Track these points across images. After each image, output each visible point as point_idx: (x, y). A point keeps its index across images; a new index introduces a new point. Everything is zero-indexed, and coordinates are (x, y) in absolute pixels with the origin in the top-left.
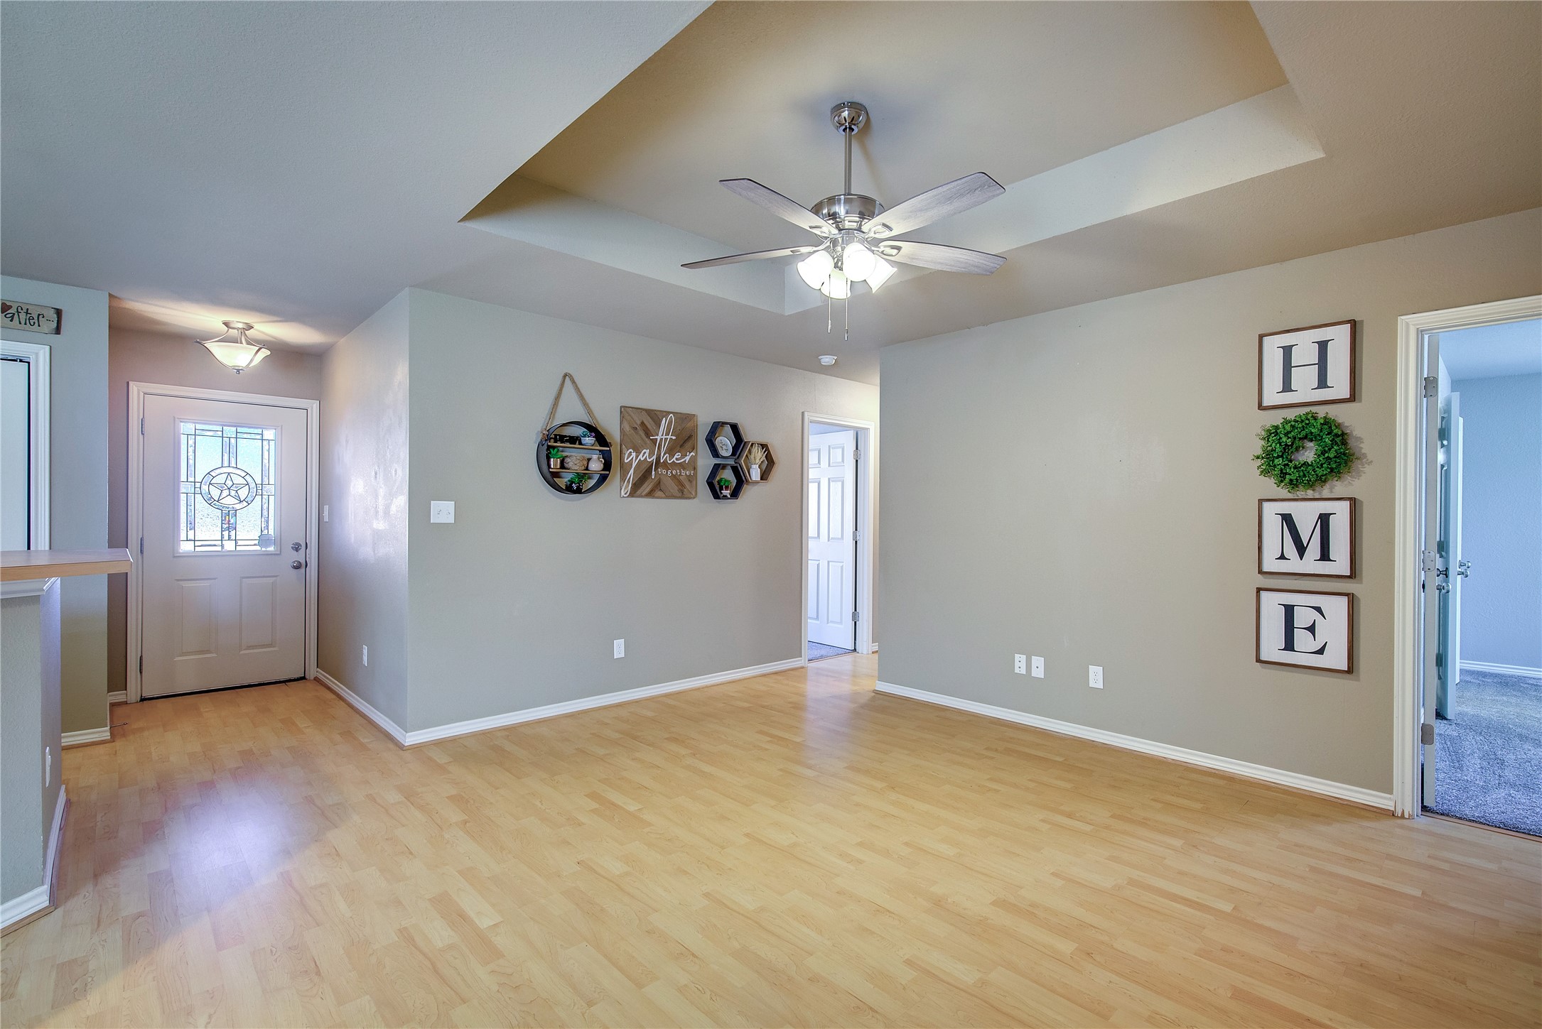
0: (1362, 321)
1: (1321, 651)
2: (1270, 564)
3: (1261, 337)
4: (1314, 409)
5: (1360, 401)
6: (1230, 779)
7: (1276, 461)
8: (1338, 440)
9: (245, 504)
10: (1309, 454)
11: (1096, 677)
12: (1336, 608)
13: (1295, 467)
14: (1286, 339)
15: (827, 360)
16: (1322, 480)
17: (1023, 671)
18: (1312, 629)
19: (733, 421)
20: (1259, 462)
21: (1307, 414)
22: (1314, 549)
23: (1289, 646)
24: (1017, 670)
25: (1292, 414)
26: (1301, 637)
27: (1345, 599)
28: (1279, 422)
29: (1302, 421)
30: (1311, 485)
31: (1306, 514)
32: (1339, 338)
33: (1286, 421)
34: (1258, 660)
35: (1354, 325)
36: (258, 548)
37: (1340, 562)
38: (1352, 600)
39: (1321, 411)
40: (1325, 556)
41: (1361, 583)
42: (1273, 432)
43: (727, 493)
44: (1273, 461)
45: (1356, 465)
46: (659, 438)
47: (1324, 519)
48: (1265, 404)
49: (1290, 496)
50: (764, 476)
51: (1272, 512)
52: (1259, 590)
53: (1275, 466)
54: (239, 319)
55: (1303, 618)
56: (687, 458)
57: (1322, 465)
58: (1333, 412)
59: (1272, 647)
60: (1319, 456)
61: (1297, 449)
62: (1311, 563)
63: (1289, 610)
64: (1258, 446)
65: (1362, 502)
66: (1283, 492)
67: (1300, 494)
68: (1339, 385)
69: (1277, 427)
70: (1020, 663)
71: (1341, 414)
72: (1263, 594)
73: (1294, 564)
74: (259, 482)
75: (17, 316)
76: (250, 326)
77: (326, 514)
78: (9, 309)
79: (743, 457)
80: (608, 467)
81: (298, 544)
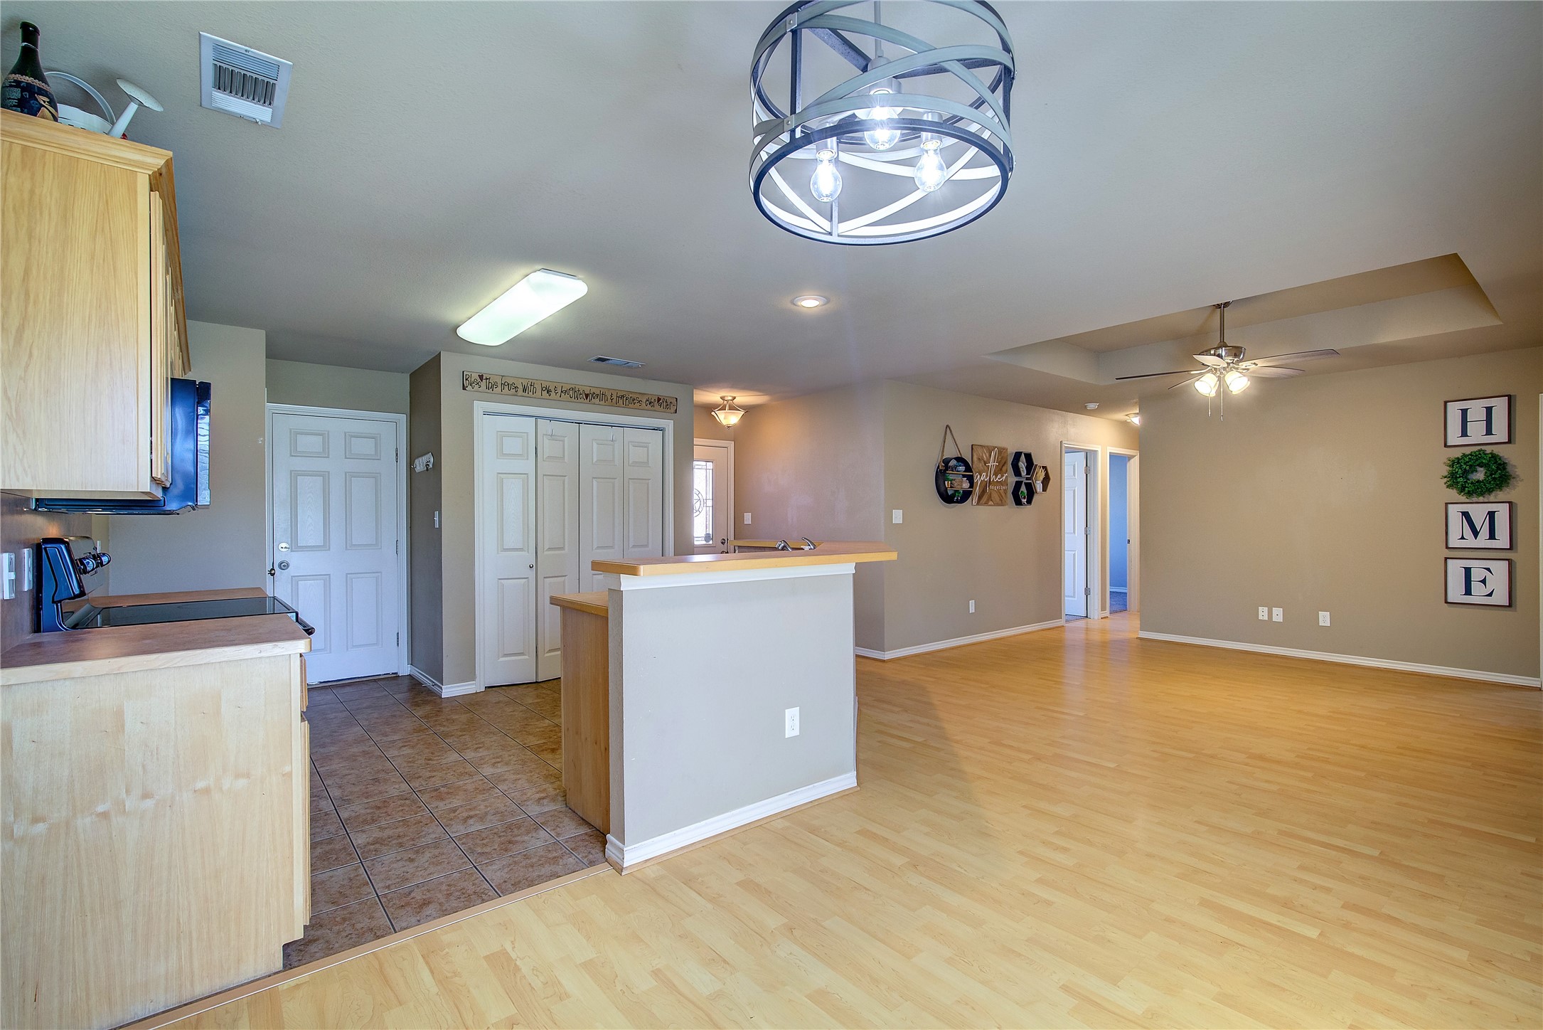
0: (1515, 395)
1: (1490, 595)
2: (1454, 541)
3: (1446, 403)
4: (1483, 448)
5: (1515, 444)
6: (1429, 676)
7: (1459, 480)
8: (1501, 467)
9: (698, 513)
10: (1480, 475)
11: (1324, 619)
12: (1500, 568)
13: (1472, 483)
14: (1464, 405)
15: (1092, 406)
16: (1490, 491)
17: (1266, 618)
18: (1484, 581)
19: (1027, 451)
20: (1445, 480)
21: (1479, 451)
22: (1485, 532)
23: (1468, 592)
24: (1261, 618)
25: (1468, 451)
26: (1476, 587)
27: (1507, 562)
28: (1459, 455)
29: (1476, 456)
30: (1482, 494)
31: (1479, 512)
32: (1500, 407)
33: (1464, 455)
34: (1446, 602)
35: (1510, 397)
36: (704, 542)
37: (1502, 540)
38: (1511, 563)
39: (1488, 449)
40: (1492, 536)
41: (1517, 552)
42: (1454, 462)
43: (1024, 501)
44: (1456, 480)
45: (1512, 481)
46: (990, 465)
47: (1491, 515)
48: (1449, 444)
49: (1468, 501)
50: (1044, 489)
51: (1455, 511)
52: (1446, 559)
53: (1458, 483)
54: (728, 394)
55: (1476, 575)
56: (1004, 477)
57: (1490, 482)
58: (1497, 450)
59: (1456, 593)
60: (1488, 477)
61: (1472, 472)
62: (1483, 541)
63: (1468, 571)
64: (1445, 470)
65: (1516, 504)
66: (1463, 499)
67: (1475, 499)
68: (1500, 432)
69: (1458, 458)
70: (1263, 613)
71: (1501, 451)
72: (1449, 561)
73: (1471, 542)
74: (705, 498)
75: (662, 404)
76: (735, 398)
77: (748, 518)
78: (659, 399)
79: (1032, 475)
80: (971, 486)
81: (724, 539)
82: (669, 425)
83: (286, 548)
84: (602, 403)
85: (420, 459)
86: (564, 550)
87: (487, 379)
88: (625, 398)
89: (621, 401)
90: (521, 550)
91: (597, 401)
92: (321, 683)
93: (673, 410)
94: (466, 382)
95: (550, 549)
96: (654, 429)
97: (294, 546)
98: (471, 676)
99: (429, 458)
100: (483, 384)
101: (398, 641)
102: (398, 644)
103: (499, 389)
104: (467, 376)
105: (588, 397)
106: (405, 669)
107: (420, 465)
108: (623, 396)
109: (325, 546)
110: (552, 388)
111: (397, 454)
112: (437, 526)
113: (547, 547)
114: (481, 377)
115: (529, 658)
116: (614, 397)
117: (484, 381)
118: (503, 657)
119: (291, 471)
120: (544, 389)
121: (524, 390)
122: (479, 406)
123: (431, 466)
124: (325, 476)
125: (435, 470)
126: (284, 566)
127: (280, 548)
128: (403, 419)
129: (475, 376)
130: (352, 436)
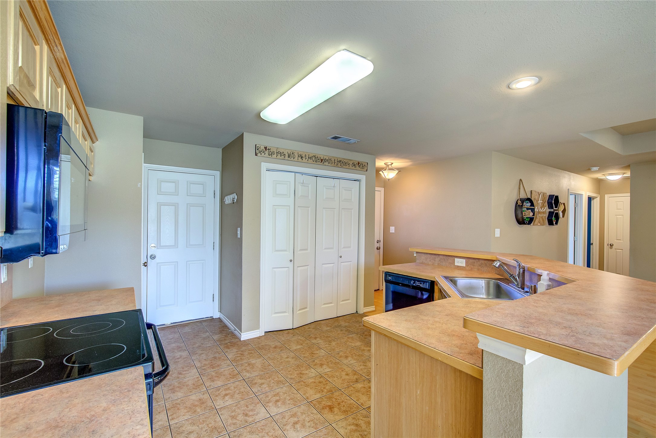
15: (595, 169)
19: (556, 195)
43: (554, 223)
46: (539, 202)
50: (563, 216)
54: (389, 161)
56: (545, 209)
75: (360, 166)
76: (392, 164)
77: (392, 229)
78: (359, 163)
79: (559, 208)
80: (534, 215)
81: (378, 240)
82: (363, 178)
83: (154, 247)
84: (329, 165)
85: (229, 197)
86: (308, 250)
87: (269, 149)
88: (341, 162)
89: (339, 164)
90: (285, 250)
91: (326, 163)
92: (172, 323)
93: (365, 170)
94: (257, 151)
95: (301, 250)
96: (355, 180)
97: (159, 246)
98: (256, 326)
99: (235, 196)
100: (267, 152)
101: (213, 299)
102: (213, 301)
103: (275, 155)
104: (258, 147)
105: (322, 161)
106: (217, 315)
107: (228, 200)
108: (340, 161)
109: (176, 246)
110: (303, 155)
111: (214, 194)
112: (239, 236)
113: (299, 249)
114: (266, 148)
115: (289, 315)
116: (336, 161)
117: (267, 150)
118: (274, 314)
119: (158, 203)
120: (299, 156)
121: (289, 157)
122: (264, 166)
123: (235, 201)
124: (176, 206)
125: (239, 203)
126: (153, 257)
127: (151, 247)
128: (218, 174)
129: (262, 148)
130: (191, 183)
